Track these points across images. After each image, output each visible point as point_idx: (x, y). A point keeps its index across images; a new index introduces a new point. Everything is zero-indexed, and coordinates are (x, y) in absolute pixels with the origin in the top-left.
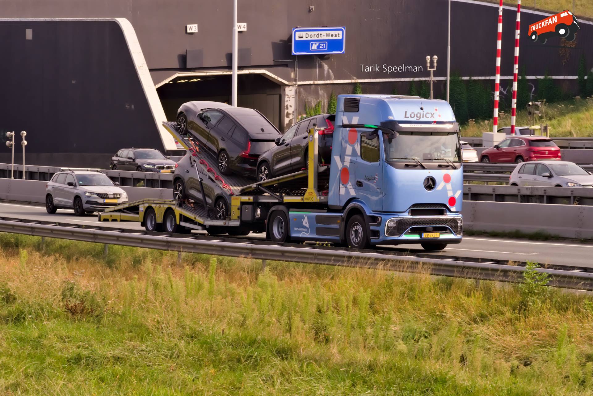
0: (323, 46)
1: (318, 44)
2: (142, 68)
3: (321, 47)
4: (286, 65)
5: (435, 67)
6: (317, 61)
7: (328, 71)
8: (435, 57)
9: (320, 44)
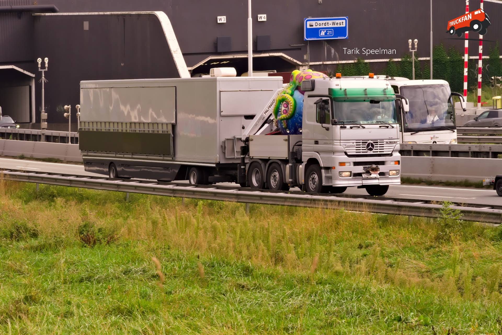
0: (330, 33)
1: (325, 31)
2: (176, 52)
3: (328, 34)
4: (299, 49)
5: (416, 49)
6: (326, 45)
7: (335, 54)
8: (416, 40)
9: (327, 31)
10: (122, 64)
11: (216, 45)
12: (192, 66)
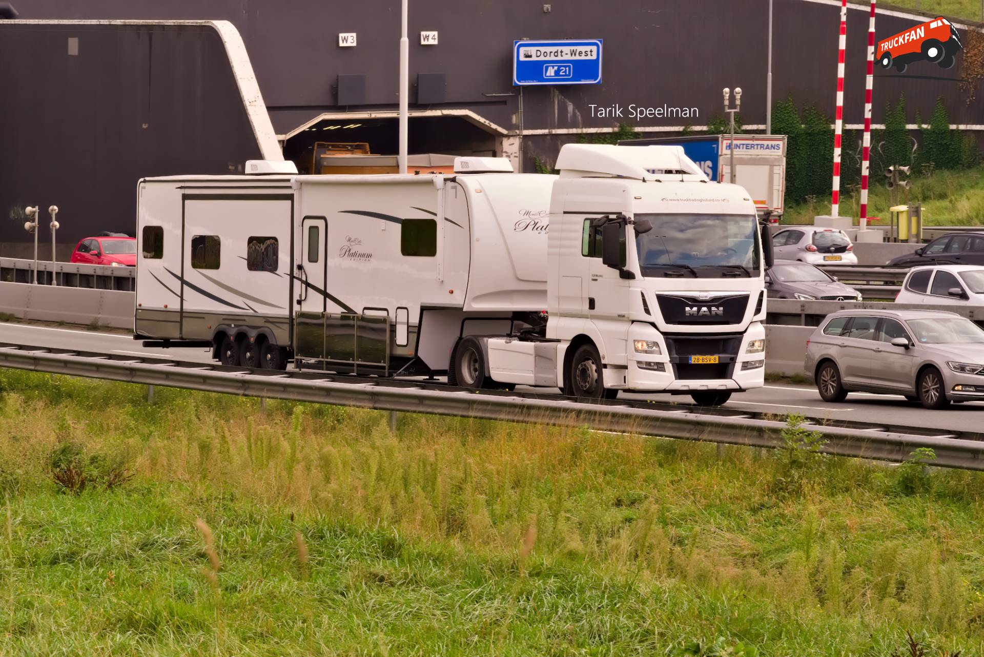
2: (254, 103)
4: (503, 102)
5: (738, 107)
6: (556, 96)
7: (574, 113)
8: (738, 90)
9: (559, 67)
10: (145, 126)
11: (334, 91)
12: (285, 133)
